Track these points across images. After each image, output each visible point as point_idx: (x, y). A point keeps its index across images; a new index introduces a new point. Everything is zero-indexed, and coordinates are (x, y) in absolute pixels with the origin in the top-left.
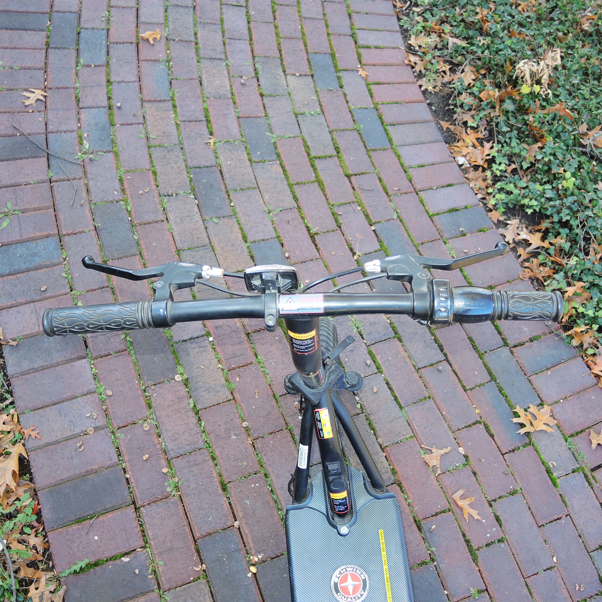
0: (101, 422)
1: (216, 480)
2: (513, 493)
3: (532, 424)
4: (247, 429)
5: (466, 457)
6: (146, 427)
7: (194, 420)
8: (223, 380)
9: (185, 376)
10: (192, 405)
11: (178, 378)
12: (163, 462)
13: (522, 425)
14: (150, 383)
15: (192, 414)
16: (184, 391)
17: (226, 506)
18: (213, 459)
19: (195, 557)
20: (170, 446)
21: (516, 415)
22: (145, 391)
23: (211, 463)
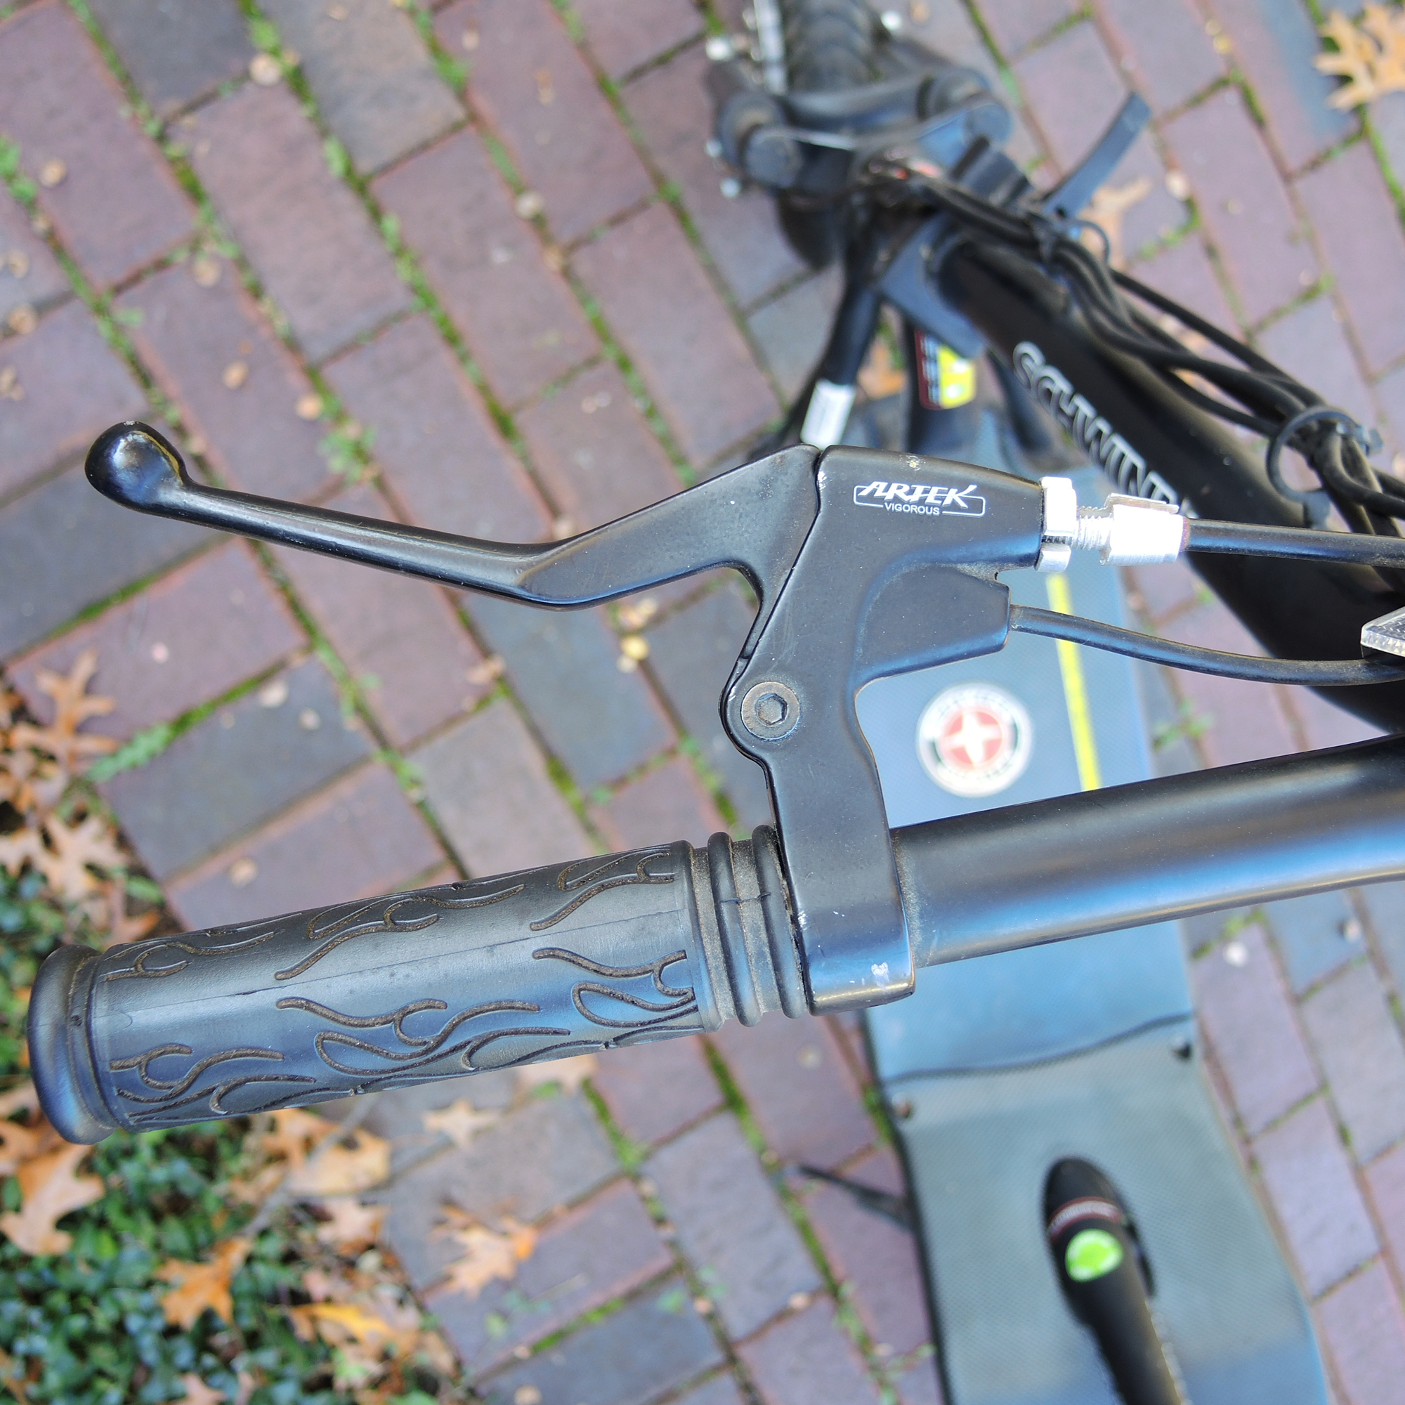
0: (48, 281)
1: (476, 409)
2: (1309, 294)
3: (1371, 71)
4: (538, 221)
5: (1189, 204)
6: (207, 273)
7: (356, 218)
8: (420, 54)
9: (291, 59)
10: (337, 166)
11: (265, 70)
12: (295, 380)
13: (1344, 80)
14: (172, 105)
15: (345, 198)
16: (297, 116)
17: (523, 483)
18: (452, 339)
19: (465, 646)
20: (305, 321)
21: (1330, 45)
22: (162, 138)
23: (446, 357)
